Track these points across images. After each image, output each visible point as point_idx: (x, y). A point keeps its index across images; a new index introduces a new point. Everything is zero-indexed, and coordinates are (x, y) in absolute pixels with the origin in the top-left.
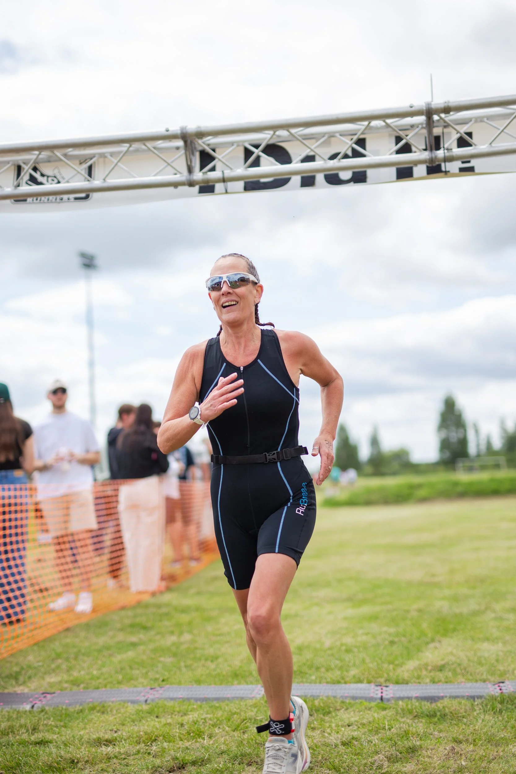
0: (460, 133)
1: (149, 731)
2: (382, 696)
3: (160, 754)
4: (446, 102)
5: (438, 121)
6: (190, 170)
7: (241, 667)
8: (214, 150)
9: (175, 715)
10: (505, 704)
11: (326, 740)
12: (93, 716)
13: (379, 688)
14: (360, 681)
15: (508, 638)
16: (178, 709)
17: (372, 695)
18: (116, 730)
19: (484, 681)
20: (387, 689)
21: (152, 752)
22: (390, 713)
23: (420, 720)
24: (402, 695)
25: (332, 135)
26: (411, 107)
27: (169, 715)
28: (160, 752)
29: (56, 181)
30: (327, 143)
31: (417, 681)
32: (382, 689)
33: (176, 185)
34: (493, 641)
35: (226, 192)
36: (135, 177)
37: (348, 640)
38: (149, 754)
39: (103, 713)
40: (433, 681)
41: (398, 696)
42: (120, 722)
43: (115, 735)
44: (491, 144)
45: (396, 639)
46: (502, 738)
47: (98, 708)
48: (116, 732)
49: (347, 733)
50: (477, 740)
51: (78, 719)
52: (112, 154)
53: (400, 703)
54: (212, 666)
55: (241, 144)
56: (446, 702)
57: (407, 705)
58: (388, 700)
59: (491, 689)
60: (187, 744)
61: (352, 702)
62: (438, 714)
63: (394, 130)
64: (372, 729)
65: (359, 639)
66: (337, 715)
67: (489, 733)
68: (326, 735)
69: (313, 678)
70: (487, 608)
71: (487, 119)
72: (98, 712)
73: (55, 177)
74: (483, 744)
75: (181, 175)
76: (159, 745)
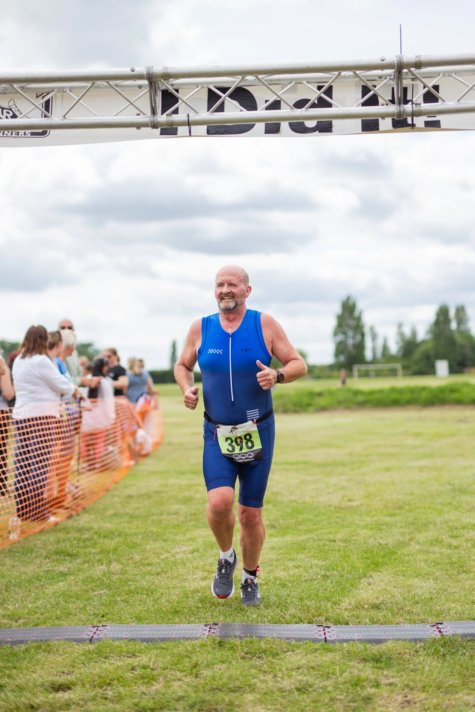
0: (428, 87)
1: (103, 675)
2: (326, 638)
3: (117, 699)
4: (417, 57)
5: (406, 73)
6: (154, 112)
7: (178, 603)
8: (177, 91)
9: (124, 656)
10: (447, 648)
11: (279, 685)
12: (40, 656)
13: (321, 629)
14: (301, 621)
15: (438, 574)
16: (125, 649)
17: (316, 636)
18: (67, 672)
19: (422, 622)
20: (329, 630)
21: (109, 696)
22: (338, 658)
23: (368, 664)
24: (345, 638)
25: (299, 82)
26: (383, 60)
27: (117, 656)
28: (116, 697)
29: (11, 114)
30: (293, 90)
31: (357, 621)
32: (324, 630)
33: (139, 126)
34: (424, 577)
35: (190, 135)
36: (96, 116)
37: (281, 574)
38: (106, 698)
39: (49, 652)
40: (373, 622)
41: (341, 638)
42: (70, 663)
43: (70, 678)
44: (459, 101)
45: (328, 574)
46: (451, 685)
47: (44, 647)
48: (67, 674)
49: (299, 677)
50: (427, 687)
51: (25, 659)
52: (71, 89)
53: (345, 644)
54: (149, 601)
55: (205, 86)
56: (389, 644)
57: (353, 647)
58: (333, 642)
59: (431, 631)
60: (143, 689)
61: (298, 643)
62: (384, 657)
63: (362, 80)
64: (323, 674)
65: (291, 572)
66: (285, 657)
67: (438, 680)
68: (279, 679)
69: (255, 616)
70: (411, 539)
71: (455, 74)
72: (45, 651)
73: (10, 109)
74: (434, 692)
75: (145, 116)
76: (114, 689)
